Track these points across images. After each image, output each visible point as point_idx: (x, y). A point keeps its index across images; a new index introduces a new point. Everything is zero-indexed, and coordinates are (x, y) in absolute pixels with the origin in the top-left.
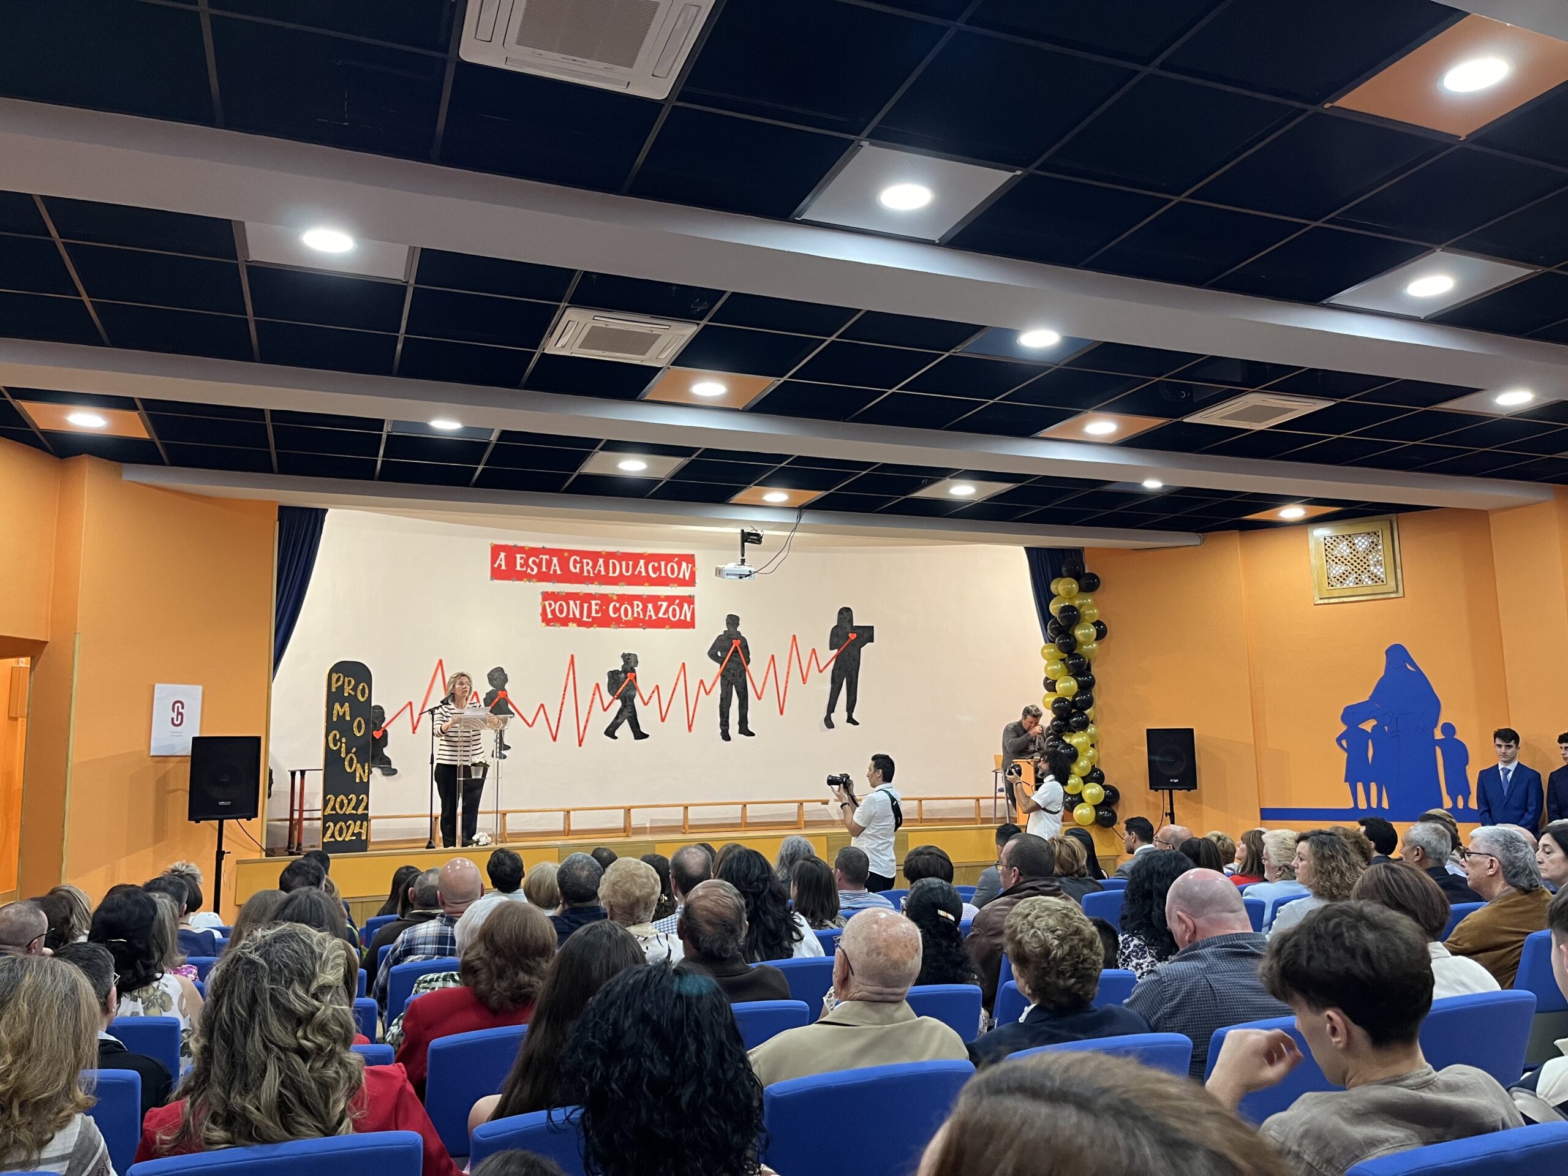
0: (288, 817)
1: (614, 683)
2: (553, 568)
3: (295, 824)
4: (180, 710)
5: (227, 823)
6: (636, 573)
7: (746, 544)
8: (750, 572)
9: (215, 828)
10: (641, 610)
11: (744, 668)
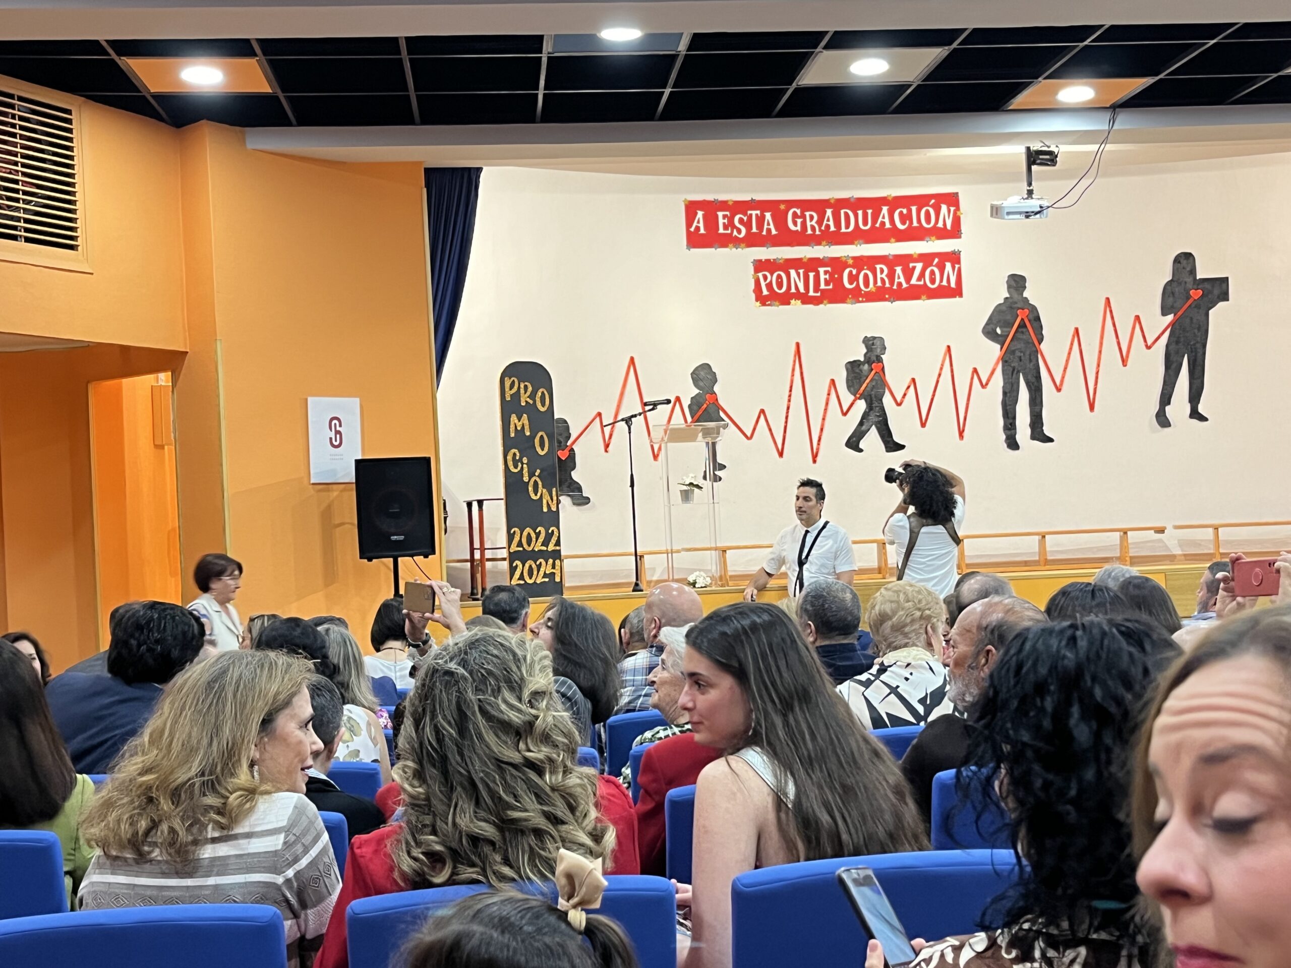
0: (468, 557)
1: (855, 378)
2: (766, 226)
3: (476, 566)
5: (403, 562)
6: (878, 225)
7: (1034, 168)
8: (1041, 207)
9: (389, 568)
10: (887, 276)
11: (1035, 349)
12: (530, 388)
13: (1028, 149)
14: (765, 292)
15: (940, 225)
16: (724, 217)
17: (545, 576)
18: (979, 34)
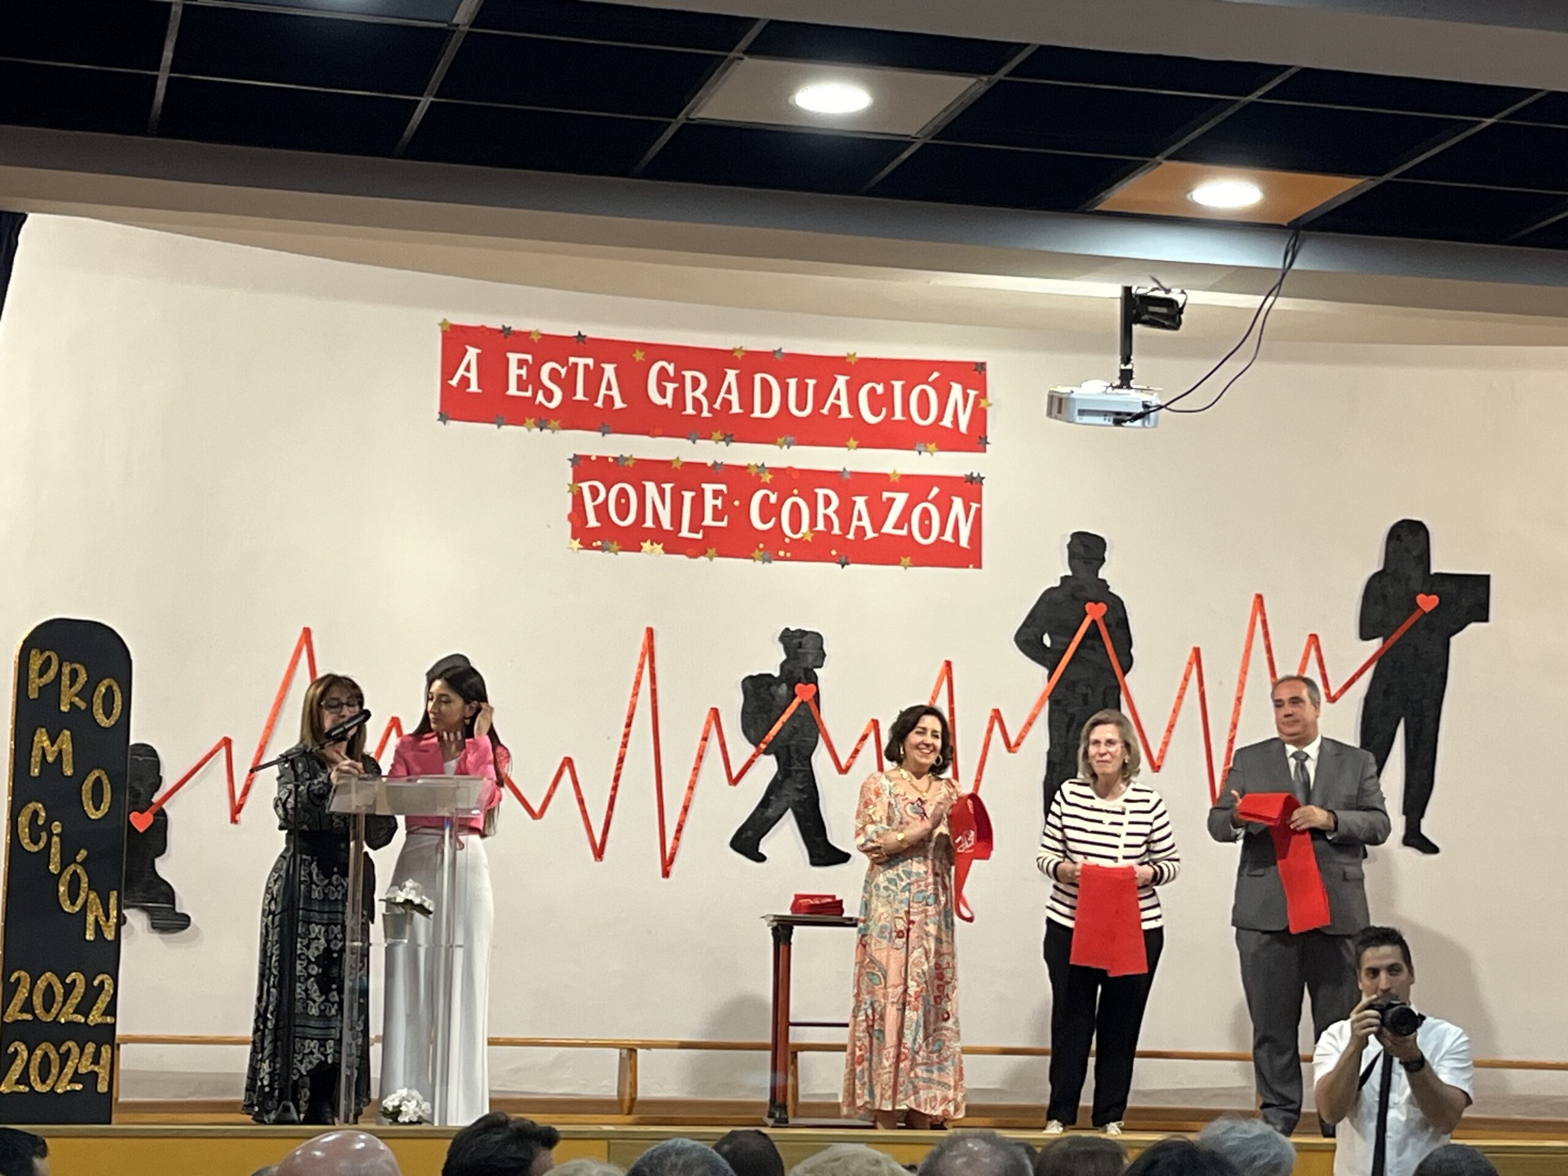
1: (760, 710)
2: (603, 392)
6: (825, 411)
7: (1137, 329)
8: (1146, 406)
10: (837, 512)
11: (1114, 683)
12: (83, 677)
13: (1127, 290)
14: (593, 522)
15: (947, 422)
16: (521, 363)
17: (76, 1077)
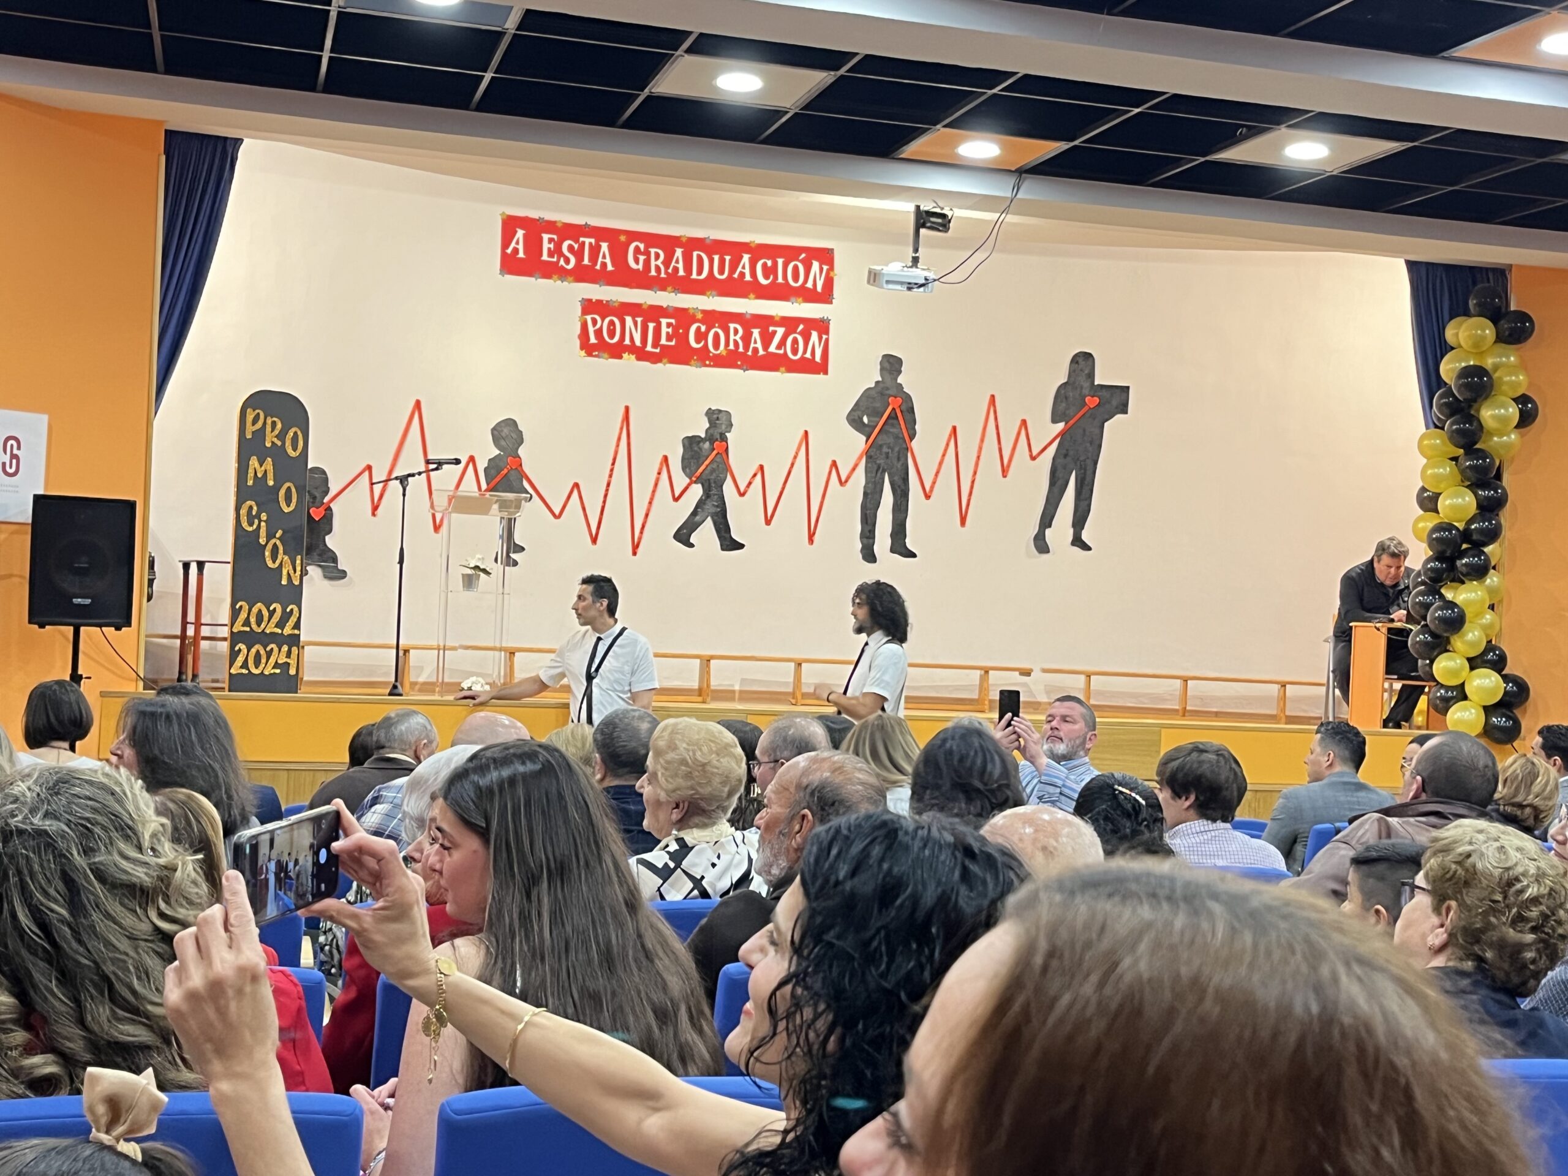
0: (179, 633)
1: (693, 457)
2: (600, 260)
3: (188, 645)
4: (15, 451)
5: (87, 633)
6: (736, 276)
7: (923, 231)
8: (926, 279)
9: (67, 639)
10: (741, 338)
11: (905, 446)
12: (279, 426)
13: (918, 207)
14: (593, 340)
15: (810, 285)
16: (551, 240)
17: (276, 666)
18: (871, 62)
